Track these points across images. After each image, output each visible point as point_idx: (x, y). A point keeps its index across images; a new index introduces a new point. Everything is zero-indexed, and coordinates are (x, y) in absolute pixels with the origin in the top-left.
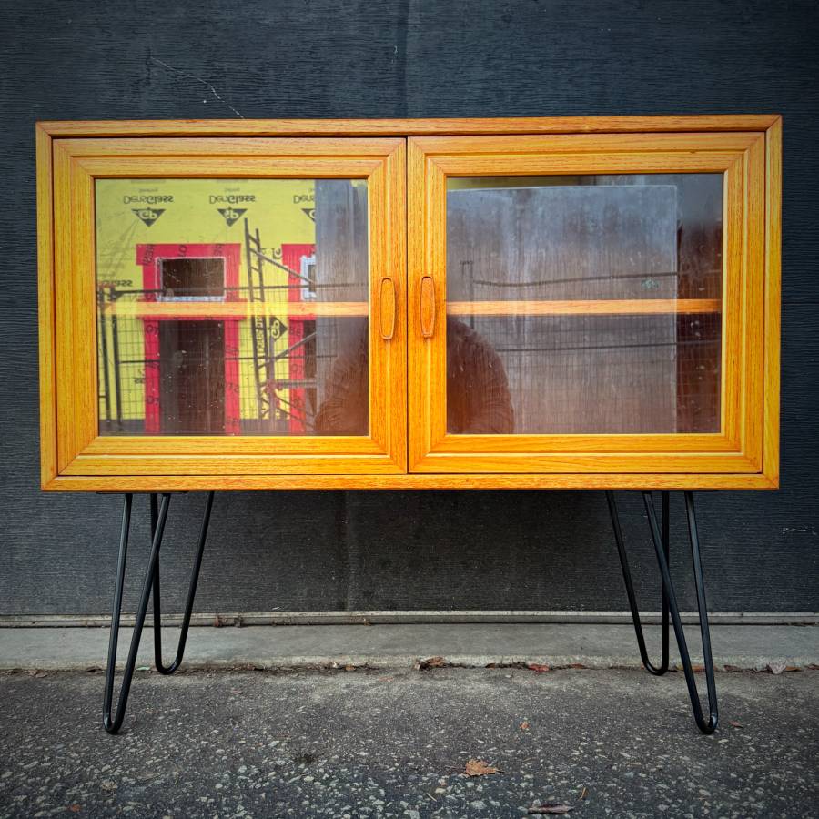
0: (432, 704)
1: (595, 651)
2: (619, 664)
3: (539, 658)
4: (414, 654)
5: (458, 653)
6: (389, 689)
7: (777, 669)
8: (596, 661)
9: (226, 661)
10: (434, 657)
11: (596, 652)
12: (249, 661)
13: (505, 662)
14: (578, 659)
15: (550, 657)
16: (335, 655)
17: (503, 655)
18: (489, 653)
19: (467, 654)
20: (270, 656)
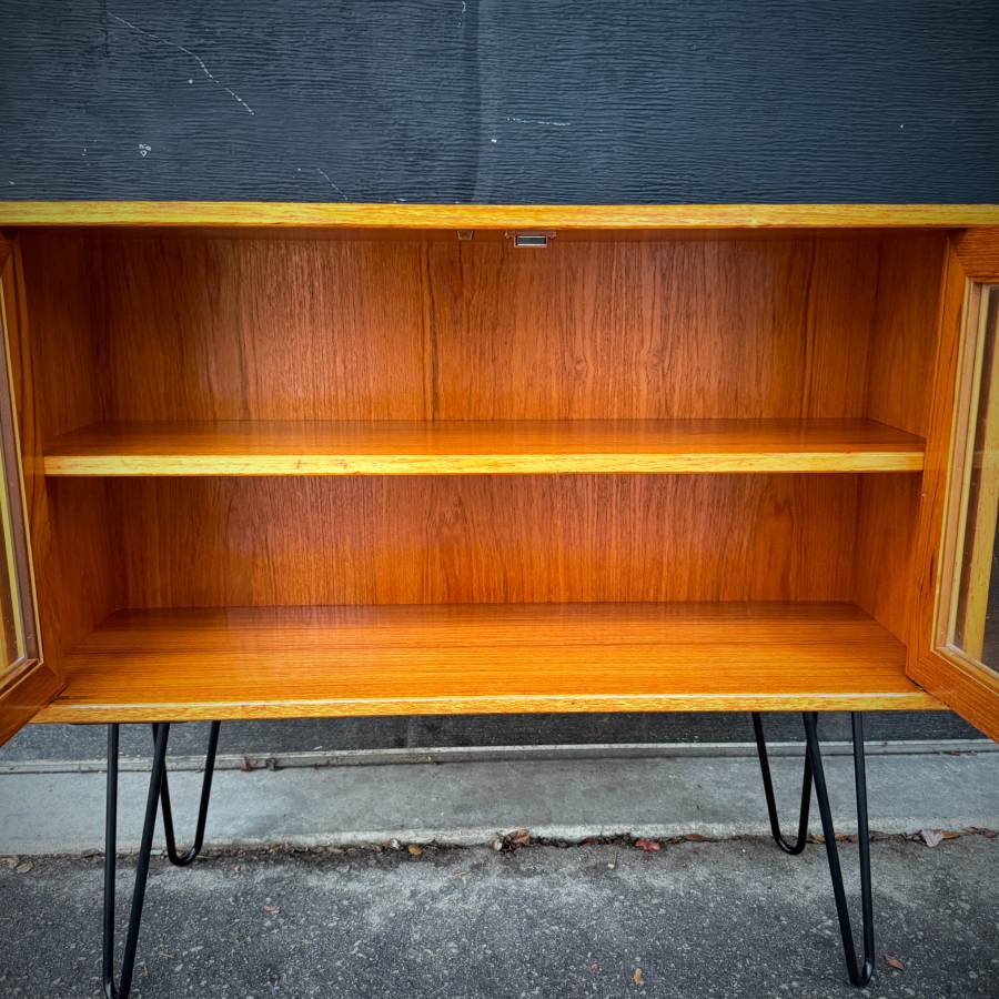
0: (520, 930)
1: (714, 813)
2: (743, 832)
3: (647, 828)
4: (493, 824)
5: (548, 822)
6: (464, 899)
7: (933, 840)
8: (716, 829)
9: (258, 840)
10: (517, 829)
11: (716, 815)
12: (287, 839)
13: (606, 834)
14: (693, 827)
15: (661, 826)
16: (395, 829)
17: (604, 823)
18: (586, 821)
19: (558, 823)
20: (314, 830)
